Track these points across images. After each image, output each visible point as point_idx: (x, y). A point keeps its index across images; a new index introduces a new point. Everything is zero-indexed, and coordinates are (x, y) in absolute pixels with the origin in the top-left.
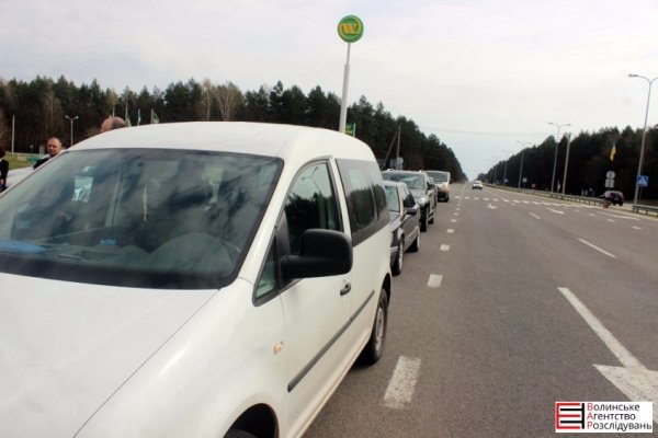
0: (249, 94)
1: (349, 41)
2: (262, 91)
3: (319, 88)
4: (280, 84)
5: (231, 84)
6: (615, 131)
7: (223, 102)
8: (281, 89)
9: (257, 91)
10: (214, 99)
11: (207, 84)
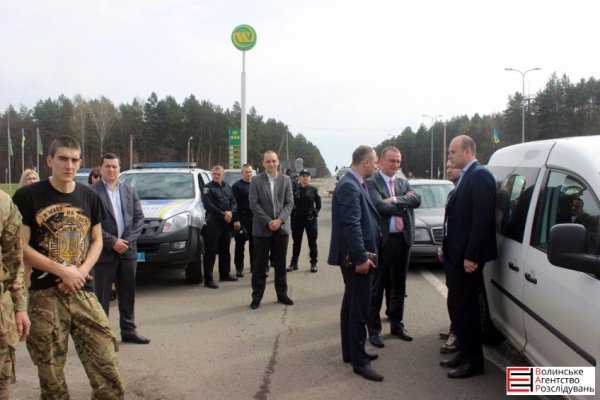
0: (123, 107)
1: (243, 49)
2: (135, 103)
3: (192, 97)
4: (154, 95)
5: (104, 98)
6: (465, 118)
7: (97, 116)
8: (156, 100)
9: (131, 104)
10: (88, 114)
11: (78, 99)
